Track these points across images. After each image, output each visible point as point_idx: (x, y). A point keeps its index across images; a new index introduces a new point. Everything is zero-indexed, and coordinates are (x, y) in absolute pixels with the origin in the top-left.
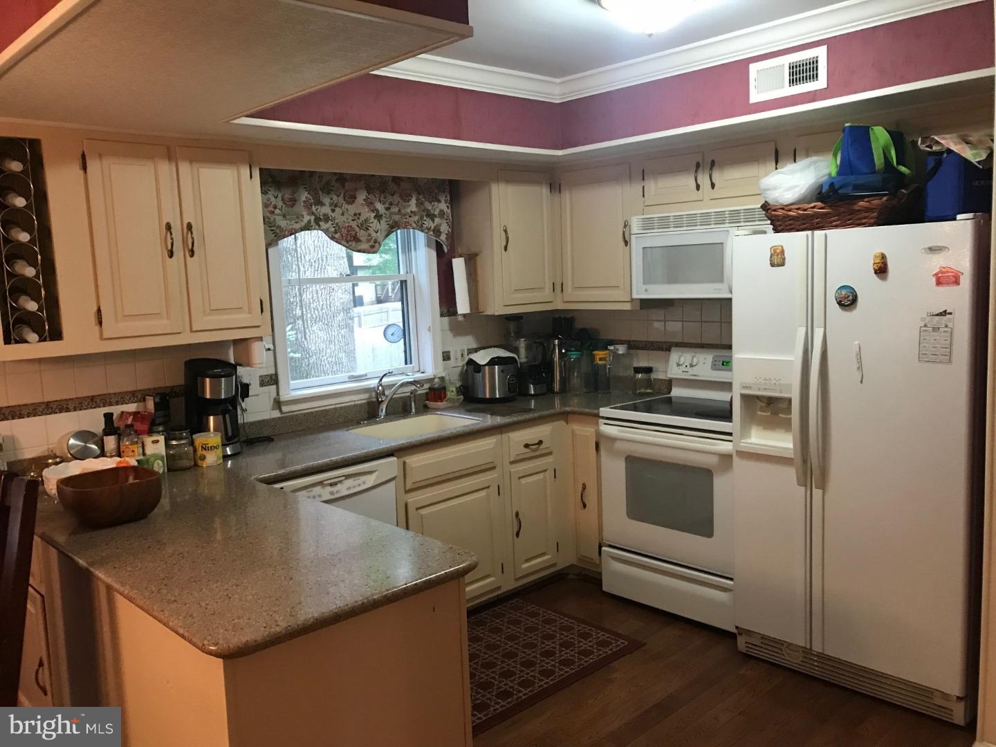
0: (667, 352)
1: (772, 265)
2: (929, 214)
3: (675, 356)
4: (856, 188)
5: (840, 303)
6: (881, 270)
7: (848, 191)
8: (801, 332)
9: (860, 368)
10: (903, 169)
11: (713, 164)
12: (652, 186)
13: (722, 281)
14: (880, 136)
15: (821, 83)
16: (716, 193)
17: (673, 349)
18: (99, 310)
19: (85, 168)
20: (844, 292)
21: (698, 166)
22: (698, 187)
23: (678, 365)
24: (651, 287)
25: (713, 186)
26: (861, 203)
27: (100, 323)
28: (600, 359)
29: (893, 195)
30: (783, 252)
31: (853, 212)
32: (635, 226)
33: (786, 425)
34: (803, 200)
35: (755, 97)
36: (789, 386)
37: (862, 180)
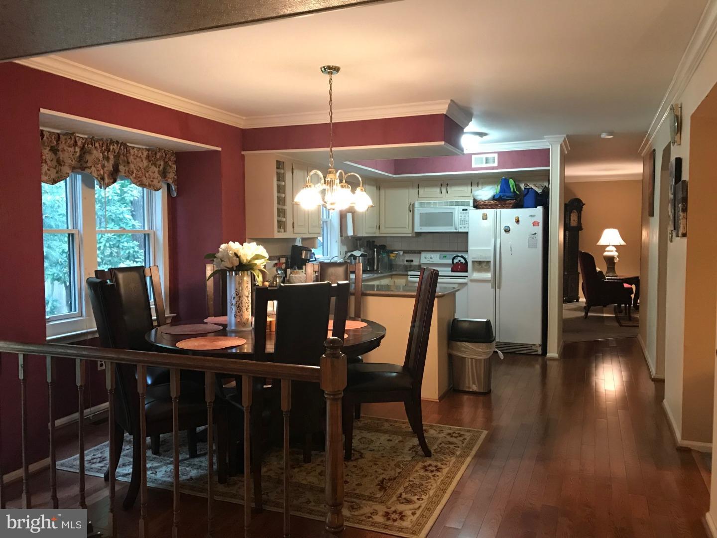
0: (419, 254)
1: (483, 219)
2: (525, 206)
3: (423, 255)
4: (507, 197)
5: (505, 231)
6: (518, 221)
7: (505, 198)
8: (493, 240)
9: (511, 251)
10: (517, 192)
11: (447, 185)
12: (421, 191)
13: (452, 225)
14: (511, 182)
15: (496, 164)
16: (447, 195)
17: (422, 253)
18: (293, 223)
19: (293, 173)
20: (506, 228)
21: (441, 185)
22: (441, 193)
23: (426, 258)
24: (423, 228)
25: (447, 192)
26: (508, 202)
27: (293, 227)
28: (393, 257)
29: (516, 200)
30: (487, 215)
31: (505, 204)
32: (417, 205)
33: (488, 270)
34: (489, 200)
35: (474, 166)
36: (490, 257)
37: (508, 195)
